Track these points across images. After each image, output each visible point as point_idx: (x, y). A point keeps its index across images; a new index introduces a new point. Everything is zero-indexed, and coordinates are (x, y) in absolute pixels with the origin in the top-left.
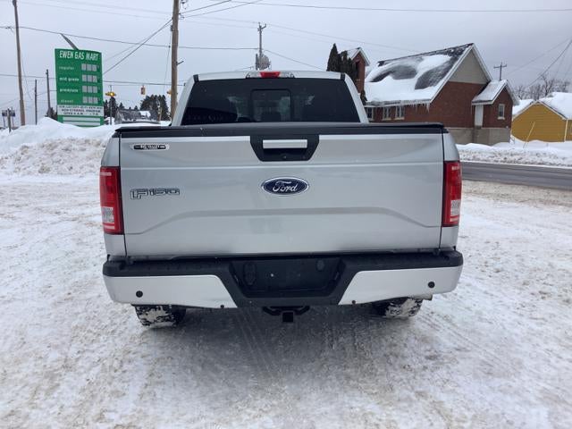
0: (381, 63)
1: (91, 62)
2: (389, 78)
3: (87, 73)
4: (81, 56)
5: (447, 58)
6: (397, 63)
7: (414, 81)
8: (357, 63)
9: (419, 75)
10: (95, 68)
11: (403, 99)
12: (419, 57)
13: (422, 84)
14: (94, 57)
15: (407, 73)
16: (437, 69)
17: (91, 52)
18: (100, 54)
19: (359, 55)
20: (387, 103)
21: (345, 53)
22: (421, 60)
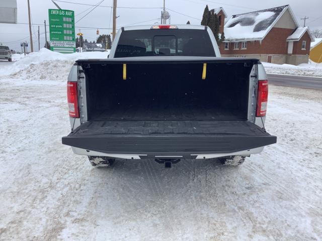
0: (234, 16)
1: (69, 17)
2: (238, 25)
3: (66, 23)
4: (63, 13)
5: (273, 13)
6: (243, 16)
7: (253, 27)
8: (220, 17)
9: (256, 24)
10: (70, 20)
11: (246, 37)
12: (256, 13)
13: (258, 29)
14: (70, 14)
15: (249, 22)
16: (266, 20)
17: (68, 11)
18: (73, 12)
19: (221, 12)
20: (237, 40)
21: (213, 11)
22: (257, 14)
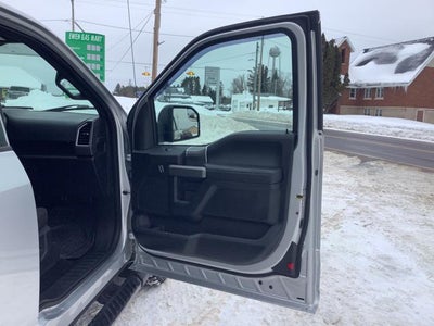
0: (366, 51)
1: (96, 43)
2: (372, 63)
3: (91, 52)
4: (86, 38)
5: (427, 46)
6: (379, 51)
7: (394, 66)
8: (343, 51)
9: (399, 61)
10: (98, 48)
11: (382, 81)
12: (401, 45)
13: (402, 69)
14: (98, 39)
15: (389, 59)
16: (416, 56)
17: (95, 35)
18: (103, 36)
19: (346, 43)
20: (368, 85)
21: (333, 41)
22: (402, 47)
